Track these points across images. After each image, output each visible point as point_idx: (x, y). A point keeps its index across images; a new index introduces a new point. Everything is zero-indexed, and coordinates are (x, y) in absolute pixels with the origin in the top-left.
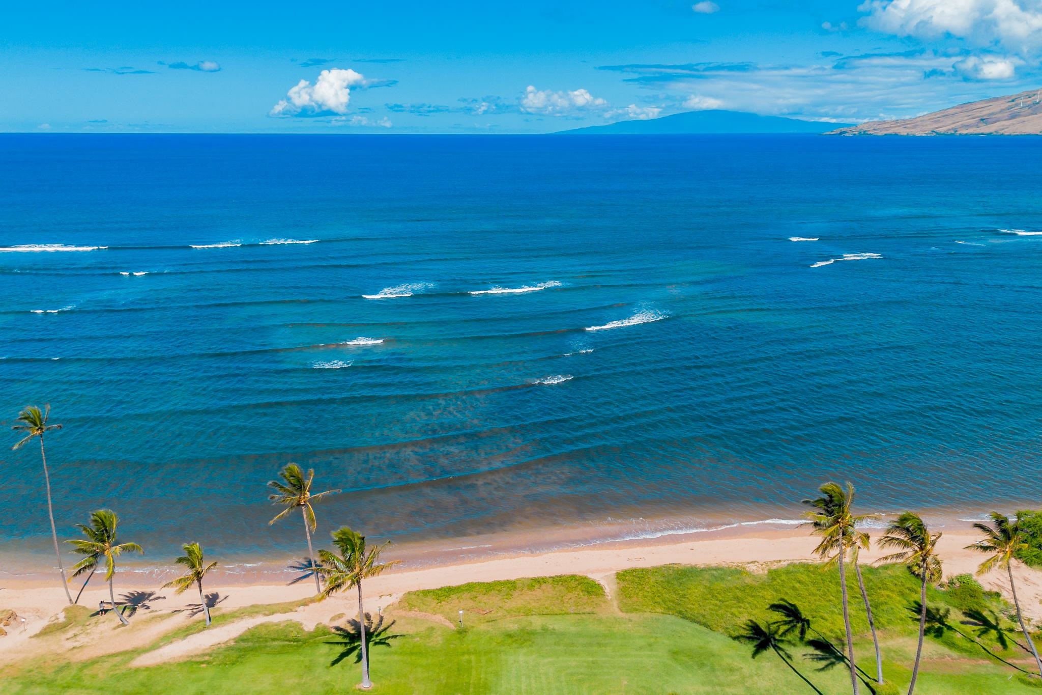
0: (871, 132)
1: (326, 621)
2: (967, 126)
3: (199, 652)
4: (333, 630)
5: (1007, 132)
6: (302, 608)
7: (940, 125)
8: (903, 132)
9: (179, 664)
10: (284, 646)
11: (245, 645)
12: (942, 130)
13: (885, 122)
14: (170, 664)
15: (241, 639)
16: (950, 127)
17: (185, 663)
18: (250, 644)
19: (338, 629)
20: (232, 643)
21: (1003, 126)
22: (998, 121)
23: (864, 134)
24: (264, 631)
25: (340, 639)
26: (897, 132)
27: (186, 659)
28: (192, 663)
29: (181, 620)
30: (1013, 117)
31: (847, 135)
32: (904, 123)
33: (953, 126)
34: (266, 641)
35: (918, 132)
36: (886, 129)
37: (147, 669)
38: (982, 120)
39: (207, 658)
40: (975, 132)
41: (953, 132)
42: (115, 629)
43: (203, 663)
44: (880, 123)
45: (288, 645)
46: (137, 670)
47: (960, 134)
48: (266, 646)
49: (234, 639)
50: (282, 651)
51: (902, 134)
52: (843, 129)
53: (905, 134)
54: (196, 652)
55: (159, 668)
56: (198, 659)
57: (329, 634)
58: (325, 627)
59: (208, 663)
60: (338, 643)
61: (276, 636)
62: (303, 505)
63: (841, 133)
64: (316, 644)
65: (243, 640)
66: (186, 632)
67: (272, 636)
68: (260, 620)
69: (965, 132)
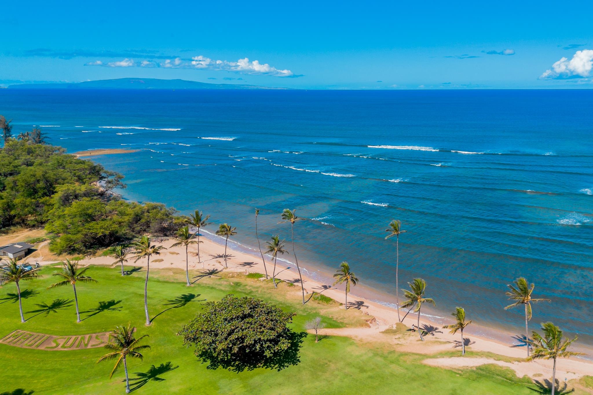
1: (530, 375)
3: (457, 368)
4: (534, 382)
6: (517, 362)
9: (445, 370)
10: (503, 381)
11: (482, 372)
14: (441, 368)
15: (479, 368)
17: (449, 371)
18: (484, 373)
19: (537, 382)
20: (475, 369)
24: (493, 369)
25: (537, 389)
27: (450, 369)
28: (452, 372)
29: (450, 347)
34: (493, 374)
37: (430, 367)
39: (460, 372)
42: (417, 341)
43: (458, 374)
45: (506, 381)
46: (425, 366)
48: (493, 377)
49: (476, 367)
50: (501, 383)
54: (455, 367)
55: (436, 368)
56: (456, 371)
57: (531, 383)
58: (529, 378)
59: (461, 375)
60: (536, 391)
61: (499, 374)
62: (526, 303)
64: (522, 386)
65: (480, 369)
66: (452, 354)
67: (498, 373)
68: (491, 361)
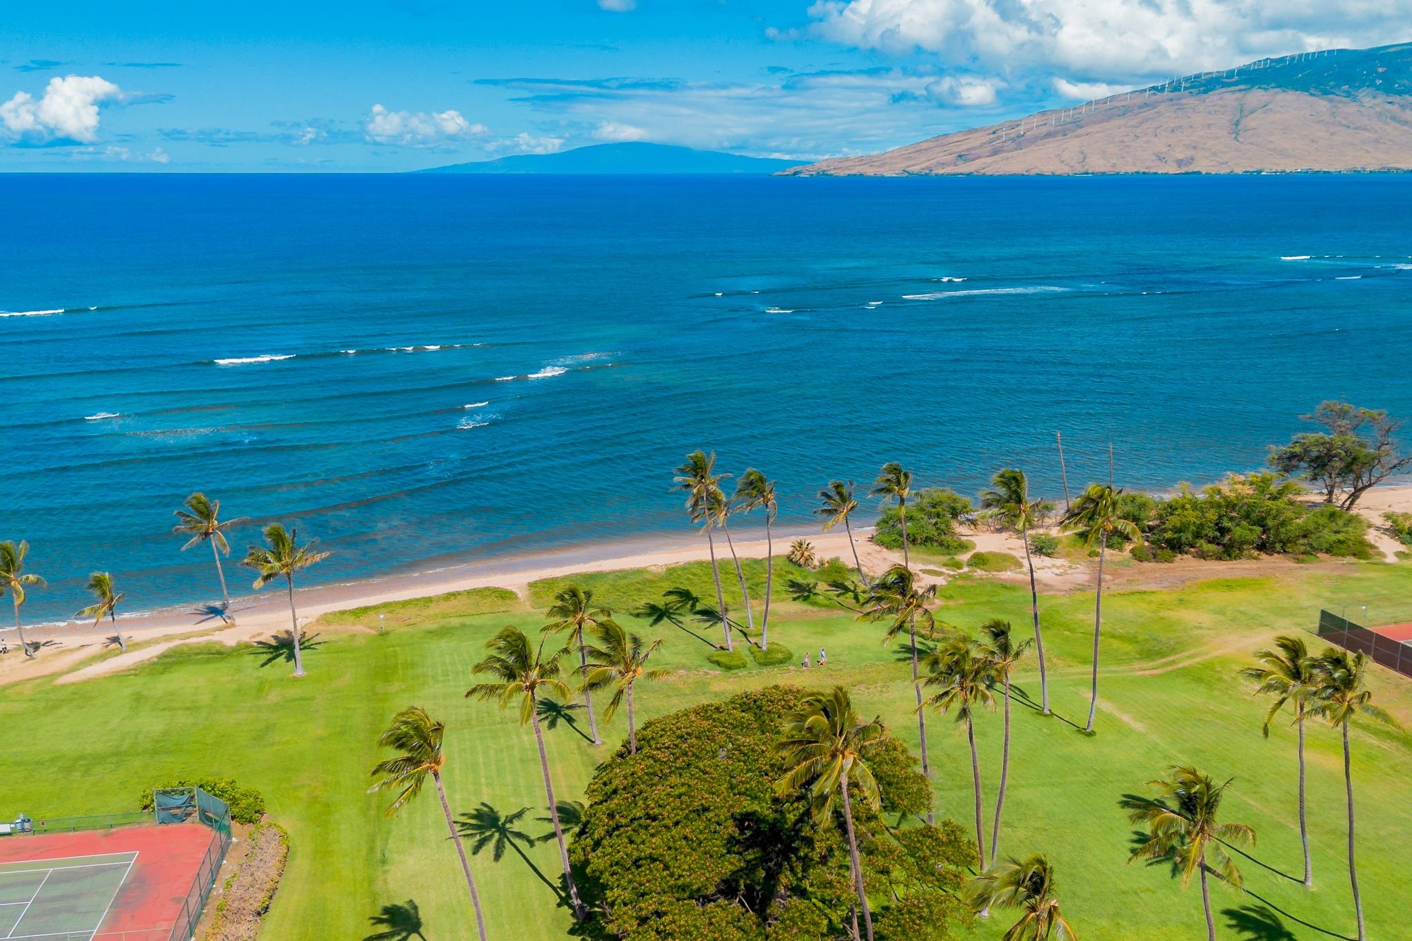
0: (832, 172)
1: (246, 638)
2: (943, 164)
3: (124, 669)
4: (255, 644)
5: (989, 171)
6: (217, 632)
7: (913, 162)
8: (870, 171)
9: (105, 678)
10: (209, 658)
11: (167, 660)
12: (915, 169)
13: (847, 160)
14: (96, 679)
15: (163, 656)
16: (924, 165)
17: (113, 677)
18: (173, 659)
19: (259, 643)
20: (156, 660)
21: (985, 163)
22: (979, 158)
23: (823, 174)
24: (185, 649)
25: (265, 650)
26: (863, 172)
27: (112, 674)
28: (119, 676)
29: (96, 649)
30: (995, 152)
31: (802, 175)
32: (870, 161)
33: (928, 164)
34: (190, 656)
35: (888, 172)
36: (848, 168)
37: (73, 684)
38: (960, 156)
39: (133, 672)
40: (953, 172)
41: (928, 172)
42: (23, 662)
43: (131, 675)
44: (841, 161)
45: (213, 658)
46: (63, 686)
47: (936, 175)
48: (190, 660)
49: (157, 656)
50: (208, 661)
51: (868, 174)
52: (798, 168)
53: (872, 174)
54: (121, 669)
55: (86, 682)
56: (124, 674)
57: (252, 647)
58: (246, 643)
59: (136, 675)
60: (263, 653)
61: (199, 651)
62: (211, 533)
63: (795, 173)
64: (241, 655)
65: (165, 656)
66: (103, 657)
67: (195, 651)
68: (177, 642)
69: (941, 171)
